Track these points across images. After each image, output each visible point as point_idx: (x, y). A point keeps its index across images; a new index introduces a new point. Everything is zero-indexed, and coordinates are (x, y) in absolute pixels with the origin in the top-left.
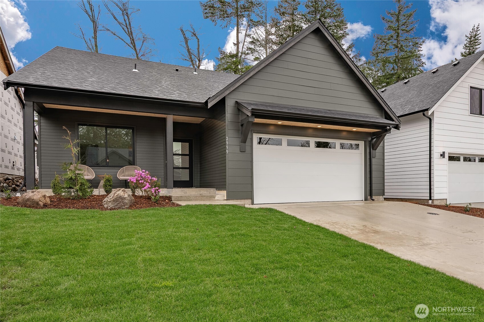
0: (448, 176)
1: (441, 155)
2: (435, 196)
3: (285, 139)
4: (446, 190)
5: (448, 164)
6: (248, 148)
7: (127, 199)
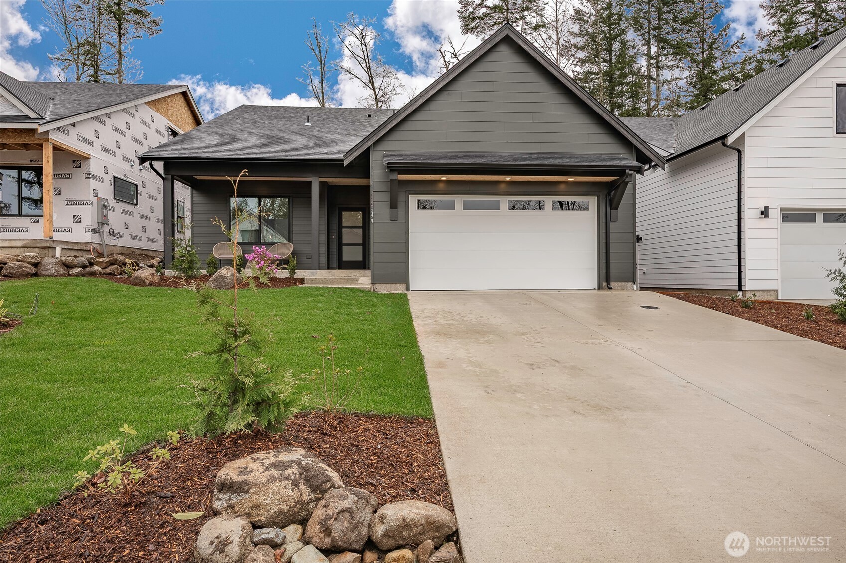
0: (779, 249)
1: (762, 213)
2: (748, 285)
3: (459, 200)
4: (775, 275)
5: (779, 228)
6: (401, 216)
7: (229, 278)
